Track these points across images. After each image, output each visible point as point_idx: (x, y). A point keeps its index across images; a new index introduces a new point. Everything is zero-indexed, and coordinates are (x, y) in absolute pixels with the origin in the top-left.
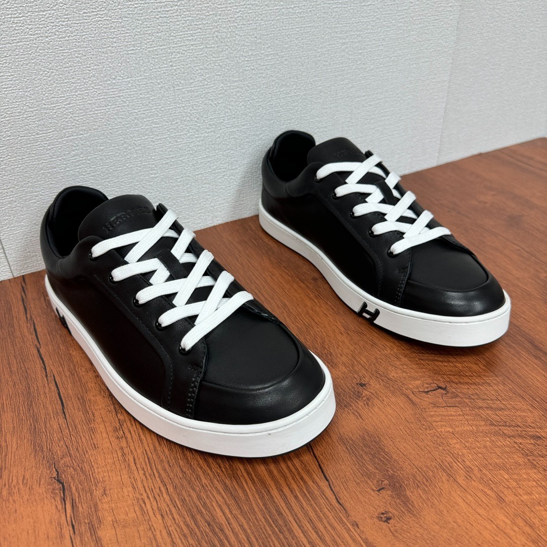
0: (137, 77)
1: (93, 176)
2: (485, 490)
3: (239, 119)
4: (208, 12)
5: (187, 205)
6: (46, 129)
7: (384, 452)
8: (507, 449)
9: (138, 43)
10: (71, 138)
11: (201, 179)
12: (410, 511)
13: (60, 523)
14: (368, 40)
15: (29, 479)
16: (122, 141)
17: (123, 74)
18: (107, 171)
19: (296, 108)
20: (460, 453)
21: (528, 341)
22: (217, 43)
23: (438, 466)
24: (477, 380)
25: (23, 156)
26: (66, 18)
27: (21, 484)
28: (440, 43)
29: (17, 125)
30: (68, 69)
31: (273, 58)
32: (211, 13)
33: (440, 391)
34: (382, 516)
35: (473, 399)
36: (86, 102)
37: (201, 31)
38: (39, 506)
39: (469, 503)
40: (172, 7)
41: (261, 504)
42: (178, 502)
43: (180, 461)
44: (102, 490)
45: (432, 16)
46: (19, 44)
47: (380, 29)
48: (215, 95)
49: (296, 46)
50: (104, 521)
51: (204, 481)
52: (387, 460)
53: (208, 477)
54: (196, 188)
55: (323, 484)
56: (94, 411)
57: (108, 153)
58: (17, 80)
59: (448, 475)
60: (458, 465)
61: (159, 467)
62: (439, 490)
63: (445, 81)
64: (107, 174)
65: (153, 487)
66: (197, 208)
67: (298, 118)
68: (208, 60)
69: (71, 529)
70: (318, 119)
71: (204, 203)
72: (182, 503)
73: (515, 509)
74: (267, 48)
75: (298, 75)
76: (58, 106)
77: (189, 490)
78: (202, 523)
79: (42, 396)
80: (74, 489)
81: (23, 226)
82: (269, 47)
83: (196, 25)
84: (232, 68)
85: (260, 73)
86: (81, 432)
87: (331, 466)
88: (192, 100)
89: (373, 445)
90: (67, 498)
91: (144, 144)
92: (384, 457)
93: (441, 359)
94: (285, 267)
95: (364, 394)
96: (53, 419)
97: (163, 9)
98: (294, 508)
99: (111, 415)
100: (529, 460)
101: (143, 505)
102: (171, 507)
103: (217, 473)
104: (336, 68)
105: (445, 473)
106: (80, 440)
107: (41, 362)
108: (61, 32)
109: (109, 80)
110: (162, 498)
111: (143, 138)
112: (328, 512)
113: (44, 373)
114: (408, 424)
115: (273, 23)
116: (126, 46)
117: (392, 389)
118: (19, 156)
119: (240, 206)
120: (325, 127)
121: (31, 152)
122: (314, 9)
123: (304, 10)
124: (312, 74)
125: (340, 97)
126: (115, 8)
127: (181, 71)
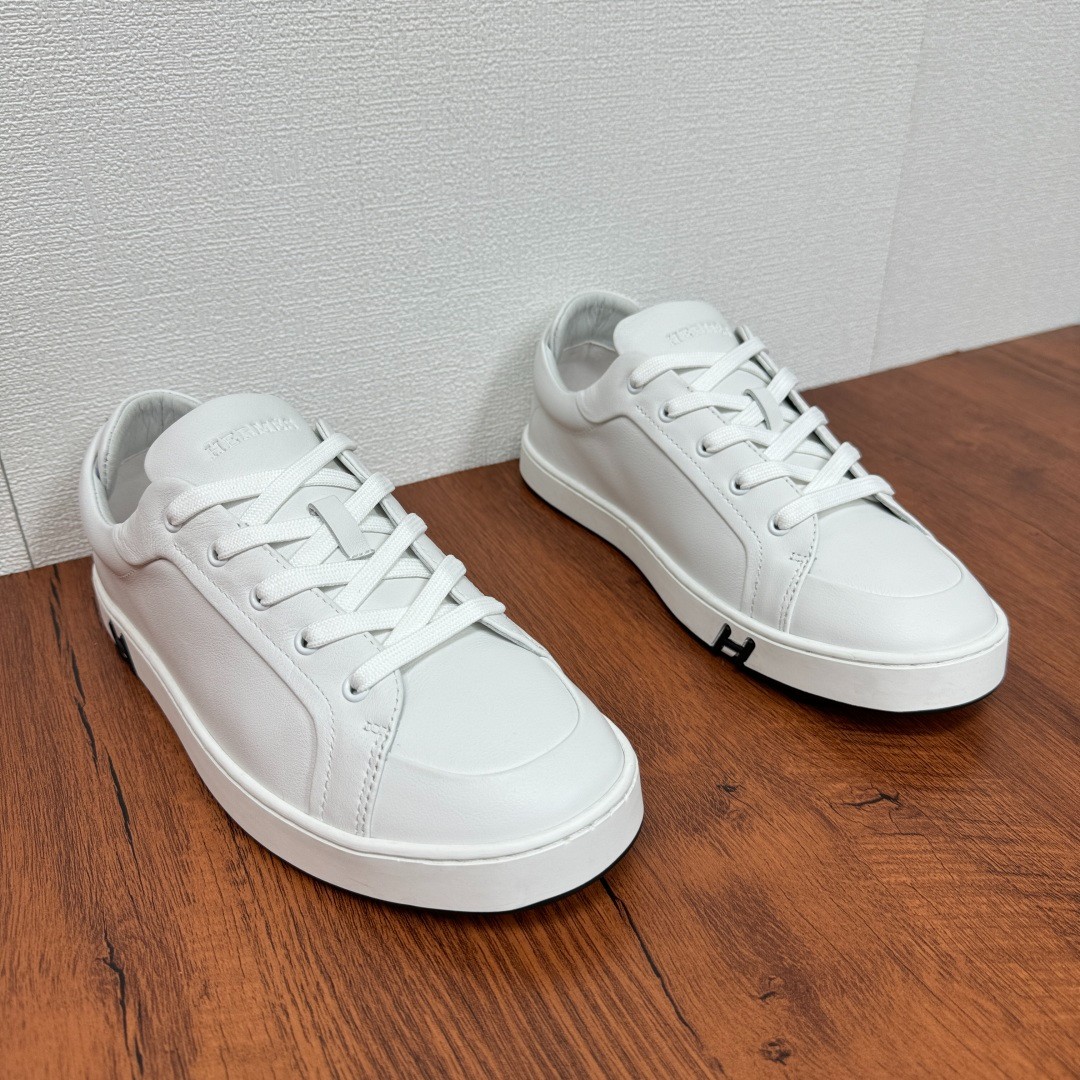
0: (292, 182)
1: (198, 373)
2: (980, 1001)
3: (487, 271)
4: (433, 62)
5: (382, 435)
6: (110, 277)
7: (774, 921)
8: (1023, 920)
9: (297, 118)
10: (157, 296)
11: (410, 386)
12: (827, 1040)
13: (114, 1050)
14: (740, 125)
15: (53, 962)
16: (257, 305)
17: (265, 175)
18: (226, 364)
19: (599, 253)
20: (928, 927)
21: (1061, 710)
22: (448, 122)
23: (882, 951)
24: (958, 783)
25: (66, 328)
26: (158, 65)
27: (36, 970)
28: (879, 135)
29: (55, 268)
30: (158, 162)
31: (556, 153)
32: (438, 63)
33: (885, 803)
34: (770, 1049)
35: (953, 821)
36: (191, 227)
37: (418, 97)
38: (71, 1016)
39: (947, 1026)
40: (363, 50)
41: (524, 1021)
42: (354, 1013)
43: (360, 931)
44: (199, 987)
45: (864, 82)
46: (66, 111)
47: (763, 105)
48: (441, 223)
49: (601, 132)
50: (204, 1049)
51: (408, 972)
52: (780, 937)
53: (417, 964)
54: (398, 403)
55: (651, 983)
56: (189, 830)
57: (230, 328)
58: (59, 180)
59: (904, 968)
60: (924, 951)
61: (317, 942)
62: (886, 998)
63: (888, 209)
64: (226, 369)
65: (304, 983)
66: (401, 441)
67: (601, 272)
68: (430, 154)
69: (135, 1063)
70: (639, 275)
71: (415, 432)
72: (362, 1016)
73: (1042, 1041)
74: (545, 134)
75: (604, 190)
76: (136, 233)
77: (377, 988)
78: (403, 1056)
79: (85, 798)
80: (143, 982)
81: (56, 467)
82: (548, 132)
83: (408, 85)
84: (475, 171)
85: (530, 183)
86: (161, 871)
87: (665, 947)
88: (396, 231)
89: (751, 908)
90: (128, 1001)
91: (301, 313)
92: (774, 932)
93: (886, 741)
94: (574, 558)
95: (732, 807)
96: (105, 843)
97: (345, 53)
98: (592, 1030)
99: (222, 837)
100: (1068, 942)
101: (284, 1018)
102: (341, 1022)
103: (435, 956)
104: (677, 177)
105: (899, 965)
106: (159, 887)
107: (85, 732)
108: (148, 90)
109: (237, 186)
110: (321, 1004)
111: (300, 302)
112: (660, 1038)
113: (91, 753)
114: (821, 868)
115: (556, 86)
116: (273, 121)
117: (789, 798)
118: (55, 328)
119: (484, 440)
120: (654, 292)
121: (79, 322)
122: (637, 62)
123: (617, 63)
124: (630, 188)
125: (684, 235)
126: (253, 48)
127: (377, 173)
